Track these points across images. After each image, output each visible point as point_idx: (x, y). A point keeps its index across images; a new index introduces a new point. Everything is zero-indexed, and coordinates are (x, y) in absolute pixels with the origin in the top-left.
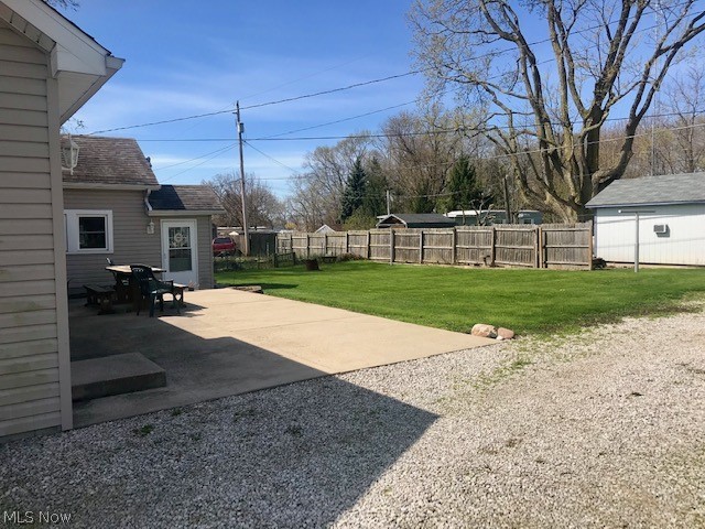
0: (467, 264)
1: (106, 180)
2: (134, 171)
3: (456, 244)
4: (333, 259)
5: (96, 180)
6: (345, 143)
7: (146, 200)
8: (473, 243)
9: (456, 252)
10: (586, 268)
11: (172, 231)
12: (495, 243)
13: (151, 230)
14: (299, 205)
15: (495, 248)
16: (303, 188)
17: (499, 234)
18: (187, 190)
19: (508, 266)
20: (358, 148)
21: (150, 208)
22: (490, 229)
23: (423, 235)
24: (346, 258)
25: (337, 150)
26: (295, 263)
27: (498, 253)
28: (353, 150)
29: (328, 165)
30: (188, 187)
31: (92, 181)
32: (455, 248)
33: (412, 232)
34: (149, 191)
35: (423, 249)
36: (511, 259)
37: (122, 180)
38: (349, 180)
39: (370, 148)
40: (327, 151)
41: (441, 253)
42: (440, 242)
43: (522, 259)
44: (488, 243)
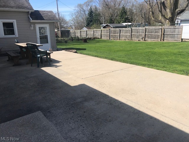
0: (135, 40)
1: (12, 7)
2: (23, 4)
3: (131, 33)
4: (90, 39)
5: (8, 7)
6: (86, 3)
7: (29, 16)
8: (138, 33)
9: (131, 36)
10: (179, 41)
11: (40, 29)
12: (145, 33)
13: (32, 28)
14: (73, 22)
15: (145, 34)
16: (74, 17)
17: (147, 30)
18: (44, 12)
19: (149, 41)
20: (90, 4)
21: (31, 19)
22: (144, 28)
23: (120, 30)
24: (94, 38)
25: (84, 5)
26: (78, 40)
27: (146, 36)
28: (89, 5)
29: (81, 9)
30: (44, 11)
31: (6, 7)
32: (131, 35)
33: (116, 29)
34: (30, 12)
35: (120, 35)
36: (151, 38)
37: (19, 7)
38: (88, 14)
39: (94, 4)
40: (81, 5)
41: (126, 36)
42: (126, 33)
43: (155, 38)
44: (143, 33)
